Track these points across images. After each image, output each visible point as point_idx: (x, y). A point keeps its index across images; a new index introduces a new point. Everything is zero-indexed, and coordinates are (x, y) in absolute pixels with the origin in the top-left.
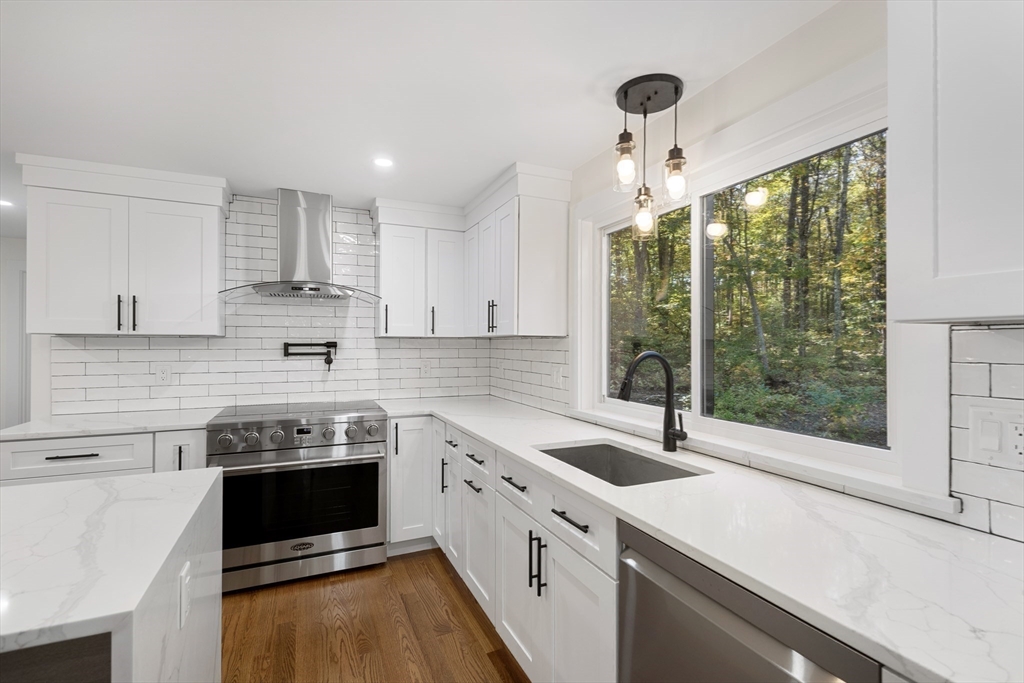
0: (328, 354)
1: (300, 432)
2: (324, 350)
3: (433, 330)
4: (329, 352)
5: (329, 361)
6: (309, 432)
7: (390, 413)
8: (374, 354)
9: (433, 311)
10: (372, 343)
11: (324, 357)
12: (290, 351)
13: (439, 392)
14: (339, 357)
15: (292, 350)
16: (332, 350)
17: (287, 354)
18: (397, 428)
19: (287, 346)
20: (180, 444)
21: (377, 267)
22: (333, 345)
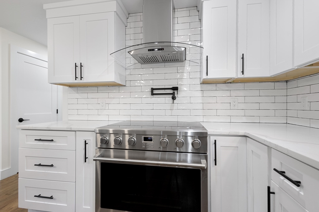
0: (173, 94)
1: (146, 139)
2: (171, 91)
3: (243, 72)
4: (174, 93)
5: (174, 98)
6: (151, 140)
7: (210, 131)
8: (199, 94)
9: (243, 58)
10: (199, 87)
11: (171, 96)
12: (154, 93)
13: (244, 120)
14: (180, 95)
15: (155, 92)
16: (176, 92)
17: (153, 94)
18: (215, 143)
19: (153, 89)
20: (86, 139)
21: (201, 34)
22: (175, 89)
